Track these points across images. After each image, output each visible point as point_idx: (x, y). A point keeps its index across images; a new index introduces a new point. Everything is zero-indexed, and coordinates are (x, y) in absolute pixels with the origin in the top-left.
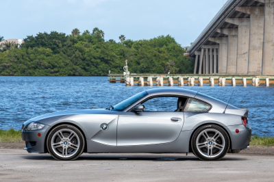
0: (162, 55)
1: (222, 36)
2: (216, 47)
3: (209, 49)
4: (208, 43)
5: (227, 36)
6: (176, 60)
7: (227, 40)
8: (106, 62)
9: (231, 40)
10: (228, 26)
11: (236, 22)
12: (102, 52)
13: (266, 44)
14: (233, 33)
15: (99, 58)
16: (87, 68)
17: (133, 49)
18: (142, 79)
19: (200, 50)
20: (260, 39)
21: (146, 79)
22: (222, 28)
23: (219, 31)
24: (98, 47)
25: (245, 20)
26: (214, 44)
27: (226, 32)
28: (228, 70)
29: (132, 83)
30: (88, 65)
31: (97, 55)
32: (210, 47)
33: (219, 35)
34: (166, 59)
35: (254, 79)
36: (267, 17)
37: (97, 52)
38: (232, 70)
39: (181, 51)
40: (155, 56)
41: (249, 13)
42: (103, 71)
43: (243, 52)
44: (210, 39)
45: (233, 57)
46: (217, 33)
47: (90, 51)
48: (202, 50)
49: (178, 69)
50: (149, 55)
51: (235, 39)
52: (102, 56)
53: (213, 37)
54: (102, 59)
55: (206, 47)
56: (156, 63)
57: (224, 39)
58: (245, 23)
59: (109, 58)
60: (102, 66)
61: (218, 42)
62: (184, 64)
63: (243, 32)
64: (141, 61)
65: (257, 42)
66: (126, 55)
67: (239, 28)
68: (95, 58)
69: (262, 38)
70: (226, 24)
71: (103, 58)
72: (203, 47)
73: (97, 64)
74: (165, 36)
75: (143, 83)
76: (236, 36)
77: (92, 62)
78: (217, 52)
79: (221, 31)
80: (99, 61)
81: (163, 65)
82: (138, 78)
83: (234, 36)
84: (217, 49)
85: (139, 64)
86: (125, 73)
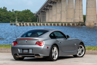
0: (27, 16)
1: (47, 9)
2: (45, 13)
3: (42, 14)
4: (42, 12)
5: (49, 9)
6: (31, 17)
7: (49, 11)
8: (8, 18)
9: (50, 10)
10: (49, 6)
11: (52, 5)
12: (7, 15)
13: (62, 12)
14: (51, 8)
15: (6, 17)
16: (2, 20)
17: (17, 14)
19: (39, 14)
20: (60, 10)
22: (47, 7)
23: (46, 8)
24: (6, 13)
25: (55, 4)
26: (44, 12)
27: (48, 8)
28: (49, 21)
29: (18, 25)
30: (2, 19)
31: (5, 16)
32: (43, 13)
33: (46, 9)
34: (28, 17)
35: (59, 24)
36: (62, 3)
37: (5, 15)
39: (33, 14)
40: (24, 16)
41: (56, 1)
42: (7, 21)
43: (54, 14)
44: (43, 10)
45: (51, 16)
46: (45, 8)
47: (3, 14)
49: (32, 20)
50: (22, 16)
51: (51, 10)
52: (7, 16)
53: (44, 10)
55: (41, 13)
56: (25, 18)
57: (48, 10)
58: (55, 5)
59: (9, 17)
60: (7, 20)
61: (45, 11)
62: (34, 19)
64: (20, 18)
66: (15, 16)
67: (53, 7)
68: (4, 17)
69: (61, 10)
70: (48, 5)
71: (7, 17)
73: (5, 19)
74: (27, 10)
75: (22, 25)
76: (52, 9)
77: (3, 18)
78: (45, 15)
79: (47, 8)
80: (6, 18)
81: (27, 19)
82: (21, 23)
83: (51, 9)
84: (45, 14)
85: (19, 19)
86: (16, 22)
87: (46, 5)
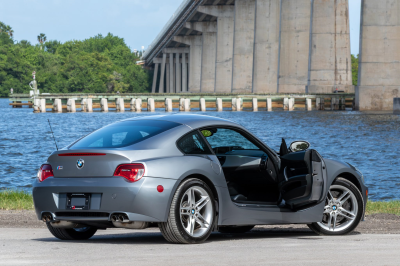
0: (102, 63)
1: (194, 34)
2: (185, 51)
3: (174, 55)
4: (172, 45)
5: (201, 34)
6: (124, 71)
7: (202, 40)
8: (16, 75)
9: (207, 39)
10: (202, 18)
11: (213, 12)
12: (10, 60)
13: (258, 46)
14: (211, 29)
15: (5, 70)
17: (57, 55)
18: (58, 102)
19: (160, 56)
20: (249, 38)
21: (65, 101)
22: (192, 22)
23: (188, 26)
24: (3, 53)
25: (227, 8)
26: (182, 46)
27: (199, 27)
28: (203, 87)
29: (43, 108)
31: (2, 64)
32: (177, 51)
33: (188, 33)
34: (109, 71)
35: (234, 100)
36: (259, 3)
37: (2, 60)
38: (209, 86)
39: (133, 57)
40: (92, 65)
43: (225, 58)
44: (176, 39)
45: (210, 66)
46: (186, 30)
48: (165, 56)
49: (127, 86)
50: (82, 65)
51: (213, 37)
52: (10, 66)
53: (181, 35)
54: (9, 71)
55: (171, 51)
56: (94, 77)
57: (197, 38)
58: (228, 13)
59: (20, 69)
60: (8, 82)
61: (187, 42)
62: (136, 78)
63: (224, 27)
64: (70, 73)
65: (245, 43)
66: (47, 64)
67: (218, 21)
69: (252, 35)
70: (199, 14)
71: (11, 69)
72: (166, 51)
73: (2, 79)
74: (105, 35)
75: (60, 107)
76: (214, 33)
78: (187, 58)
79: (192, 26)
80: (4, 73)
81: (104, 79)
82: (53, 100)
83: (211, 34)
84: (187, 54)
85: (66, 77)
87: (187, 13)
